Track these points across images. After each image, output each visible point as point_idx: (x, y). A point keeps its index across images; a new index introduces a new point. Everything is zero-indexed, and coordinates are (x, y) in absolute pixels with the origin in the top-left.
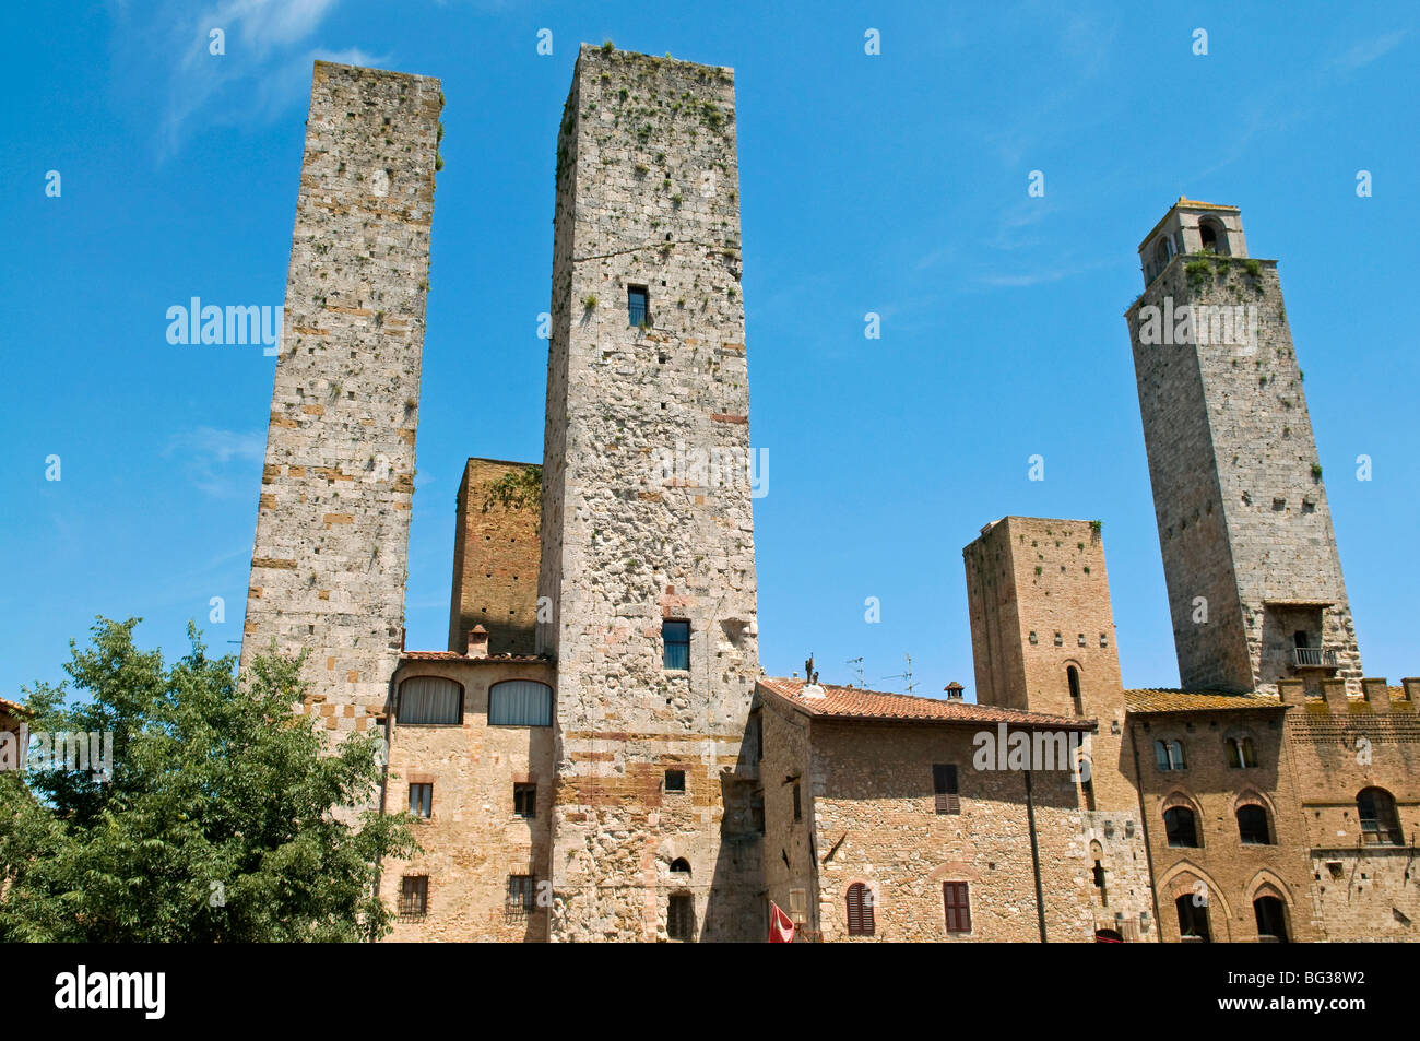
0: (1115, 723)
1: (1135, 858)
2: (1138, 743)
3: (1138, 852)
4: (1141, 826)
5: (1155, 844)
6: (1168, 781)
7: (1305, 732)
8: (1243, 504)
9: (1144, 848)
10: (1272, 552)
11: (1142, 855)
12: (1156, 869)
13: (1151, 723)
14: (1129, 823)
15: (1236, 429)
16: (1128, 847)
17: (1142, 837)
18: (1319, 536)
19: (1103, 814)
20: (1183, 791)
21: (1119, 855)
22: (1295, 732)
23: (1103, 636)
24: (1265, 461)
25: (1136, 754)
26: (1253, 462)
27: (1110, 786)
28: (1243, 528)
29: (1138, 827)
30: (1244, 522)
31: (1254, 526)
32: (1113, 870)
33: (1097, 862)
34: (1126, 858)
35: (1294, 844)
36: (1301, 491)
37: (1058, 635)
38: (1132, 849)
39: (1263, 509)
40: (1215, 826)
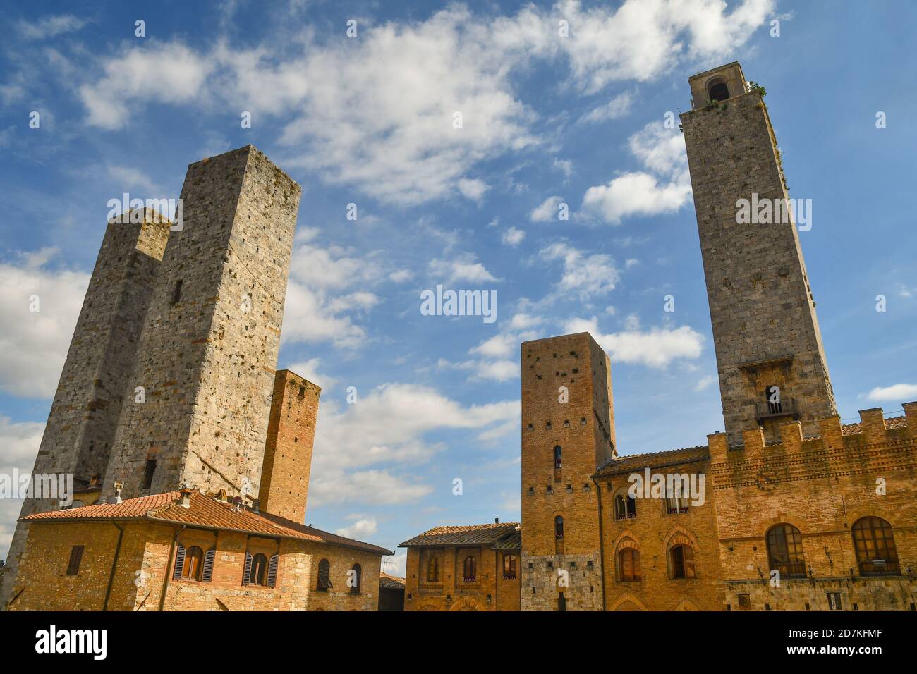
0: (587, 485)
1: (592, 591)
2: (603, 499)
3: (594, 585)
4: (600, 566)
5: (609, 580)
6: (621, 528)
7: (725, 479)
8: (724, 289)
9: (600, 582)
10: (748, 323)
11: (598, 588)
12: (607, 598)
13: (613, 482)
14: (590, 564)
15: (721, 231)
16: (587, 582)
17: (599, 573)
18: (792, 300)
19: (570, 557)
20: (631, 535)
21: (580, 589)
22: (717, 479)
23: (584, 419)
24: (745, 250)
25: (601, 508)
26: (734, 253)
27: (577, 534)
28: (724, 309)
29: (598, 565)
30: (725, 303)
31: (733, 306)
32: (573, 600)
33: (561, 594)
34: (584, 591)
35: (711, 578)
36: (775, 266)
37: (549, 424)
38: (590, 583)
39: (742, 289)
40: (651, 562)
